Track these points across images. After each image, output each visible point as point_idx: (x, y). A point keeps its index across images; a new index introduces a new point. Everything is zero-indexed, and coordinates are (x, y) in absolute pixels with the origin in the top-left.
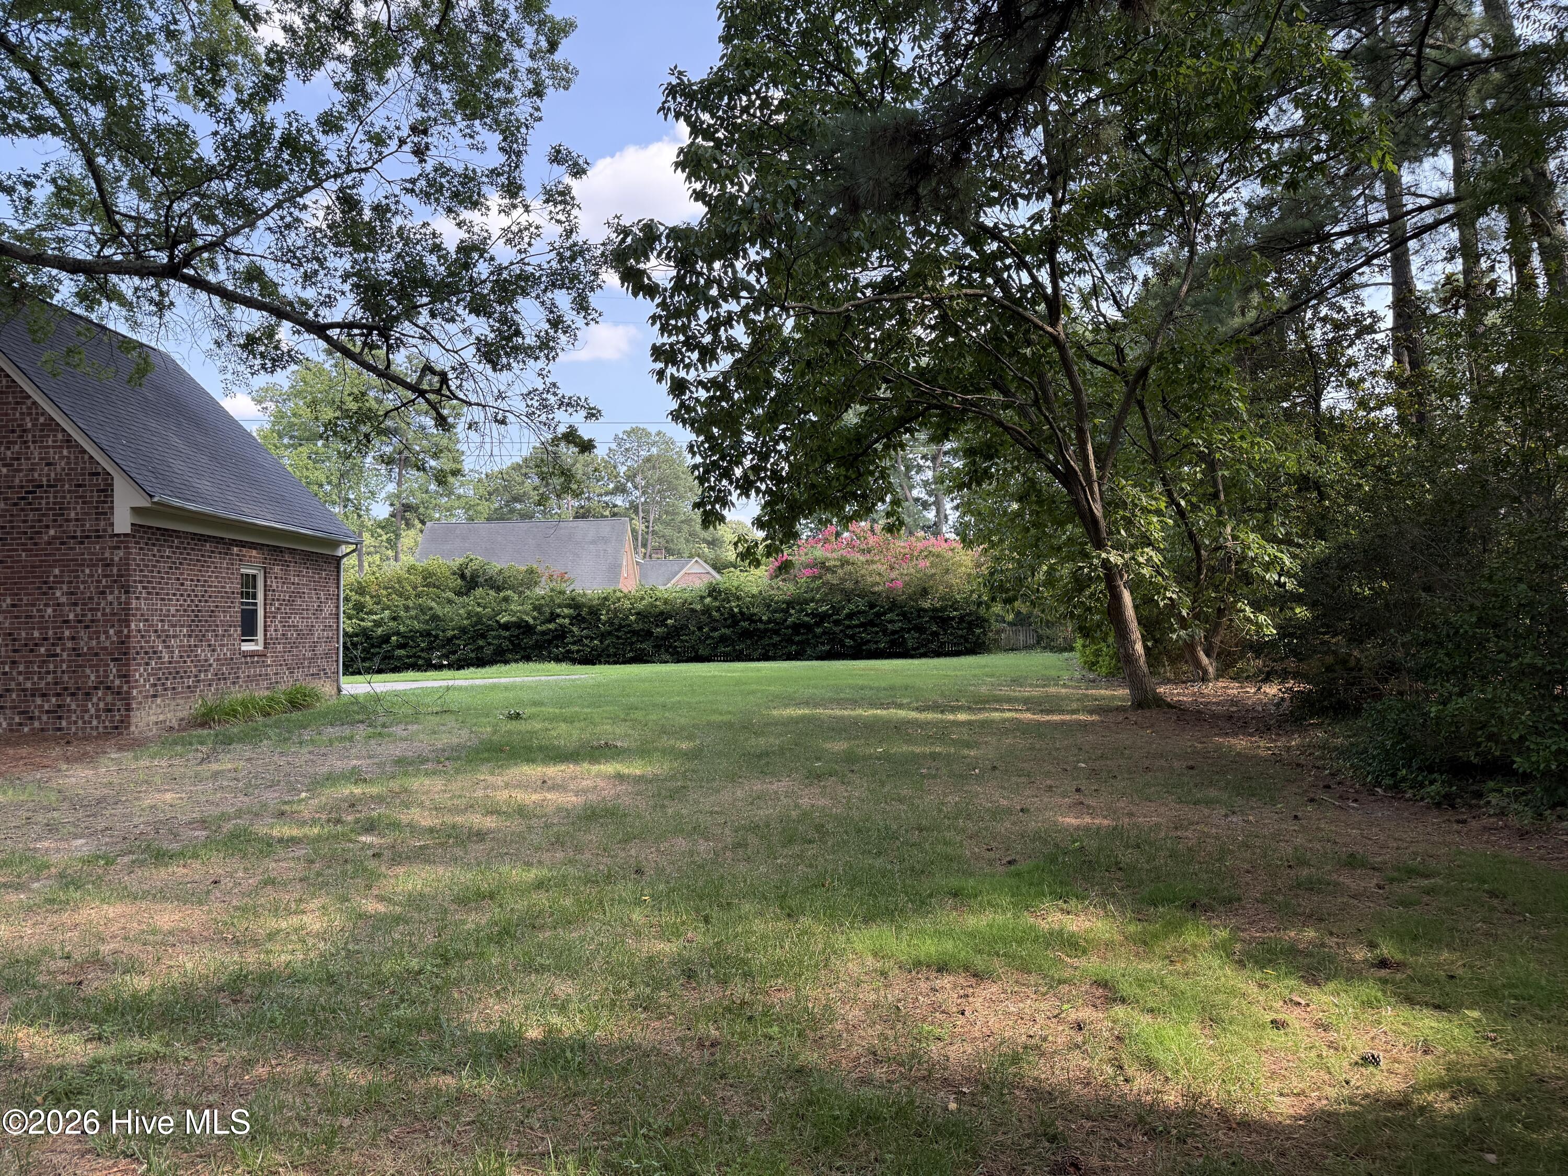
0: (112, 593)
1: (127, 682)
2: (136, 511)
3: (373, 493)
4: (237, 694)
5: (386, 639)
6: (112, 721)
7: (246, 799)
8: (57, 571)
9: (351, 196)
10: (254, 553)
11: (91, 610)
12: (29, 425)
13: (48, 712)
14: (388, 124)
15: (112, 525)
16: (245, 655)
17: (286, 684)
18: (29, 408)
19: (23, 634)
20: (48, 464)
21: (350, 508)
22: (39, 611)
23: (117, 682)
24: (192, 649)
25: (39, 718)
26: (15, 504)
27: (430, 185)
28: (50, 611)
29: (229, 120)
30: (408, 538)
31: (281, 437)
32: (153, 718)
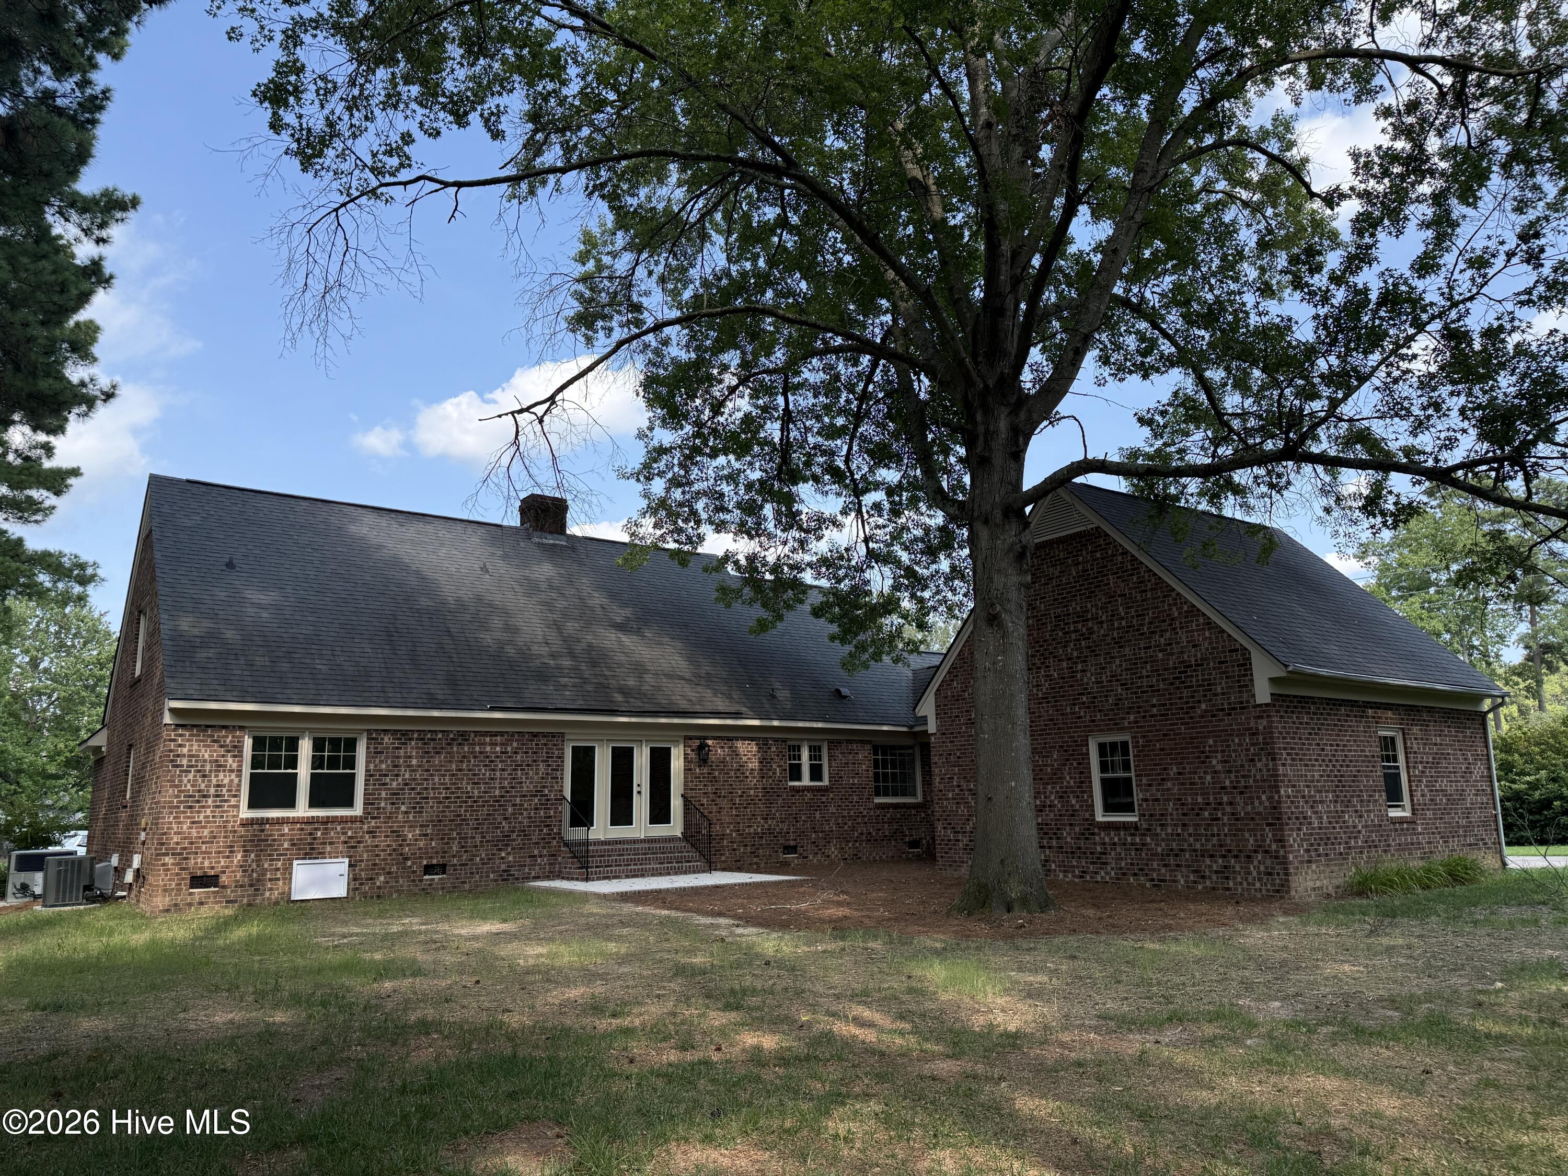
0: (1260, 760)
1: (1283, 847)
2: (1273, 681)
3: (1501, 637)
4: (1390, 863)
5: (1546, 804)
6: (1273, 885)
7: (1430, 981)
8: (1211, 742)
9: (1457, 330)
10: (1390, 714)
11: (1243, 776)
12: (1176, 614)
13: (1216, 872)
14: (1490, 244)
15: (1254, 696)
16: (1394, 821)
17: (1442, 854)
18: (1175, 599)
19: (1190, 800)
20: (1194, 646)
21: (1476, 654)
22: (1200, 778)
23: (1274, 847)
24: (1339, 815)
25: (1210, 878)
26: (1172, 684)
27: (1549, 287)
28: (1209, 777)
29: (1325, 299)
30: (1551, 685)
31: (1388, 590)
32: (1310, 884)
